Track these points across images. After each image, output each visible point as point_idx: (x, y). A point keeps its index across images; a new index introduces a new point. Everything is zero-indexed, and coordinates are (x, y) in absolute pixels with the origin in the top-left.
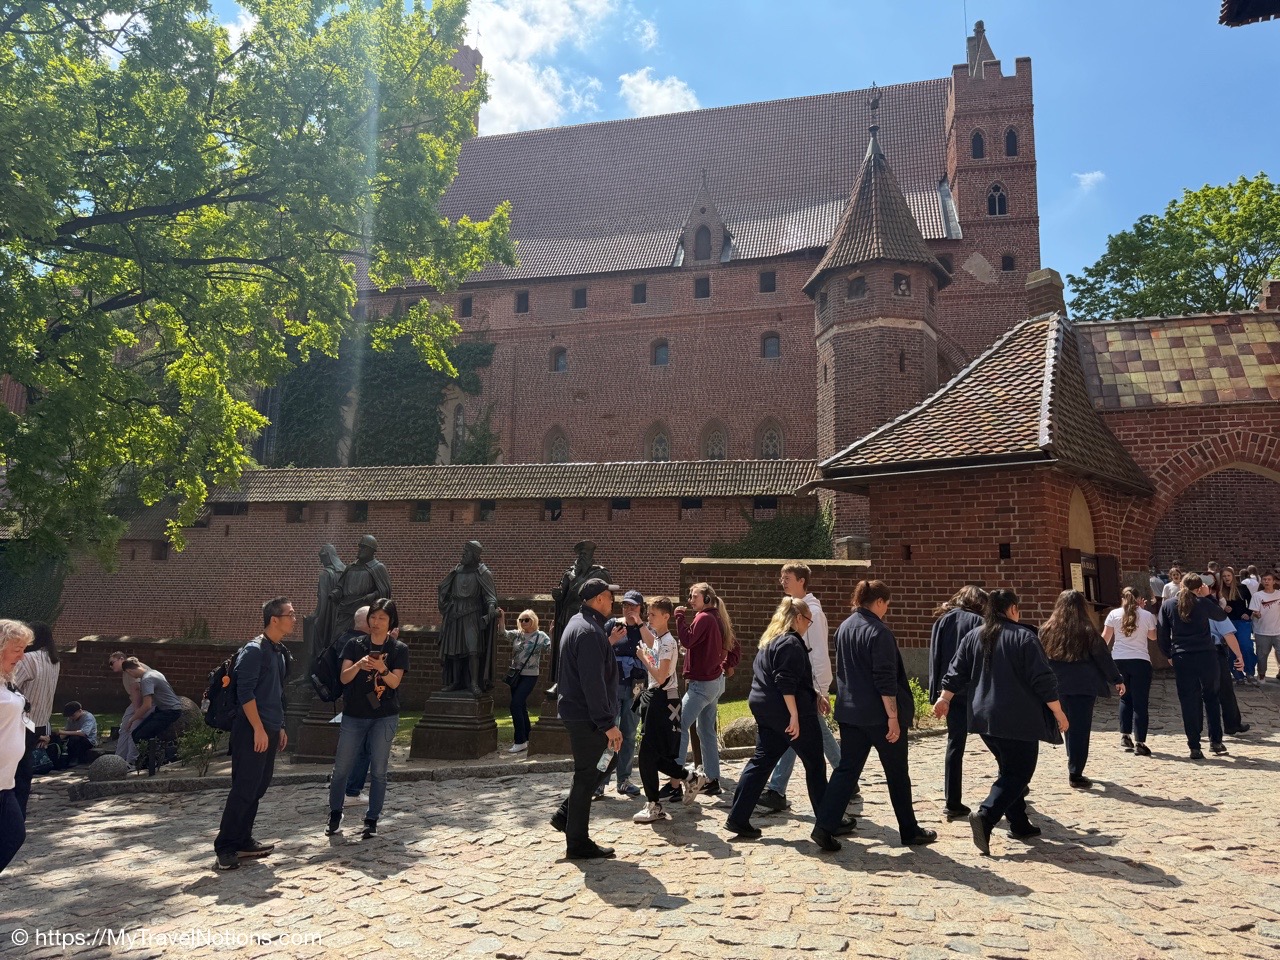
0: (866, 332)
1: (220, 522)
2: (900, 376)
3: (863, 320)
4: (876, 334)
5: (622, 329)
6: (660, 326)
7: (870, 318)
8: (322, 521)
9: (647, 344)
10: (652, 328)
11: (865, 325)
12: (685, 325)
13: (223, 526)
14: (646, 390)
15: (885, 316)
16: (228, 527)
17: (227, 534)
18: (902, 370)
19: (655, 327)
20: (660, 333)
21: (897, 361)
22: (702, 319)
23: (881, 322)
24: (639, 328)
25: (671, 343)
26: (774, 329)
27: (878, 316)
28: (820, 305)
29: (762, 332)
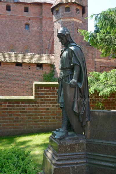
0: (70, 22)
3: (69, 18)
7: (71, 18)
11: (69, 20)
15: (75, 18)
22: (8, 16)
26: (28, 22)
27: (73, 18)
28: (55, 13)
29: (25, 23)
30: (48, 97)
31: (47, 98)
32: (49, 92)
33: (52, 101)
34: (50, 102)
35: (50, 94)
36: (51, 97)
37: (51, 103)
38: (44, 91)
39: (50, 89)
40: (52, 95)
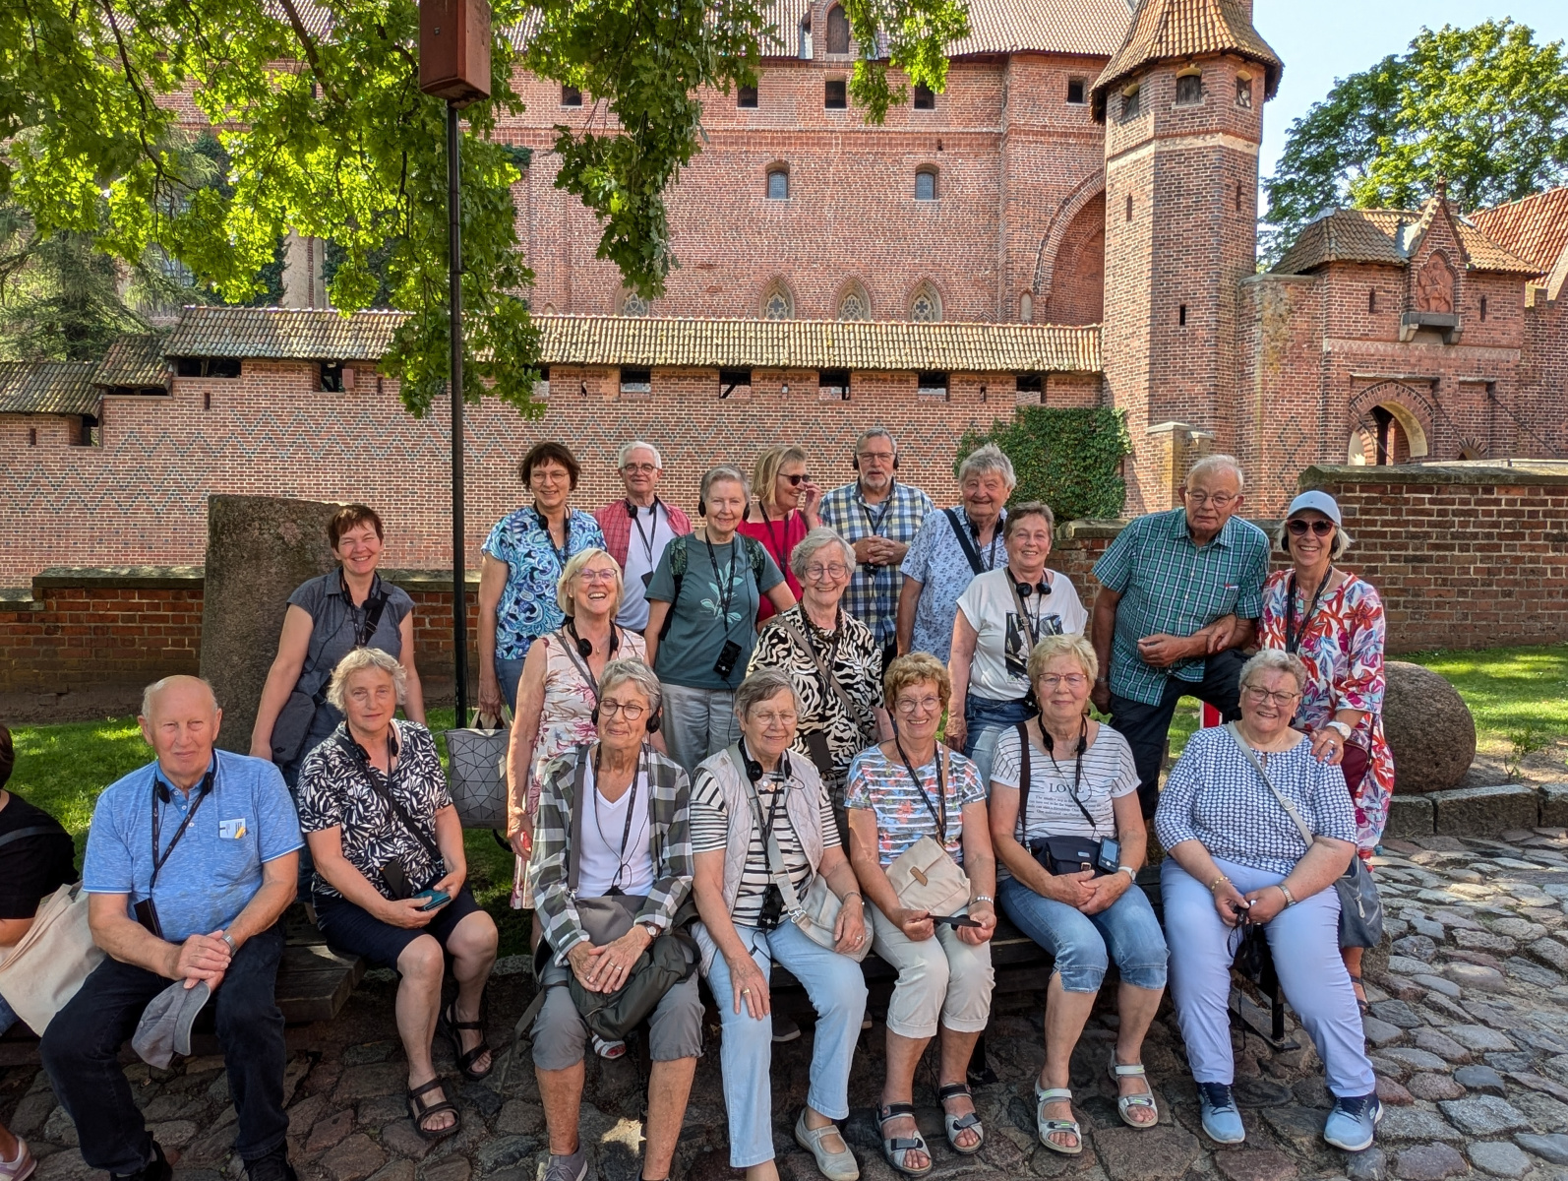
0: (1199, 152)
1: (192, 388)
2: (1236, 215)
3: (1196, 134)
4: (1214, 156)
5: (725, 143)
6: (778, 144)
7: (1207, 132)
8: (374, 390)
9: (761, 168)
10: (767, 144)
11: (1199, 143)
12: (813, 144)
13: (199, 394)
14: (759, 233)
15: (1226, 132)
16: (207, 396)
17: (207, 406)
18: (1238, 208)
19: (772, 144)
20: (779, 153)
21: (1234, 195)
22: (837, 138)
23: (1220, 140)
24: (748, 144)
25: (794, 169)
26: (933, 161)
27: (1217, 132)
28: (1119, 113)
29: (917, 163)
30: (1373, 523)
31: (1369, 529)
32: (1379, 506)
33: (1388, 540)
34: (1382, 544)
35: (1381, 512)
36: (1385, 524)
37: (1384, 547)
38: (1358, 500)
39: (1384, 492)
40: (1389, 517)
